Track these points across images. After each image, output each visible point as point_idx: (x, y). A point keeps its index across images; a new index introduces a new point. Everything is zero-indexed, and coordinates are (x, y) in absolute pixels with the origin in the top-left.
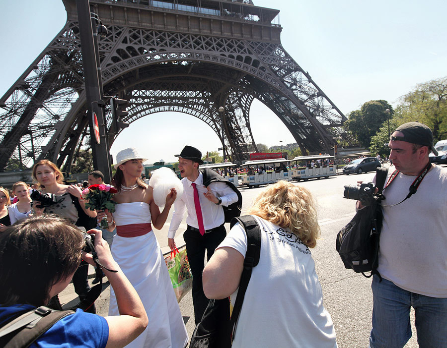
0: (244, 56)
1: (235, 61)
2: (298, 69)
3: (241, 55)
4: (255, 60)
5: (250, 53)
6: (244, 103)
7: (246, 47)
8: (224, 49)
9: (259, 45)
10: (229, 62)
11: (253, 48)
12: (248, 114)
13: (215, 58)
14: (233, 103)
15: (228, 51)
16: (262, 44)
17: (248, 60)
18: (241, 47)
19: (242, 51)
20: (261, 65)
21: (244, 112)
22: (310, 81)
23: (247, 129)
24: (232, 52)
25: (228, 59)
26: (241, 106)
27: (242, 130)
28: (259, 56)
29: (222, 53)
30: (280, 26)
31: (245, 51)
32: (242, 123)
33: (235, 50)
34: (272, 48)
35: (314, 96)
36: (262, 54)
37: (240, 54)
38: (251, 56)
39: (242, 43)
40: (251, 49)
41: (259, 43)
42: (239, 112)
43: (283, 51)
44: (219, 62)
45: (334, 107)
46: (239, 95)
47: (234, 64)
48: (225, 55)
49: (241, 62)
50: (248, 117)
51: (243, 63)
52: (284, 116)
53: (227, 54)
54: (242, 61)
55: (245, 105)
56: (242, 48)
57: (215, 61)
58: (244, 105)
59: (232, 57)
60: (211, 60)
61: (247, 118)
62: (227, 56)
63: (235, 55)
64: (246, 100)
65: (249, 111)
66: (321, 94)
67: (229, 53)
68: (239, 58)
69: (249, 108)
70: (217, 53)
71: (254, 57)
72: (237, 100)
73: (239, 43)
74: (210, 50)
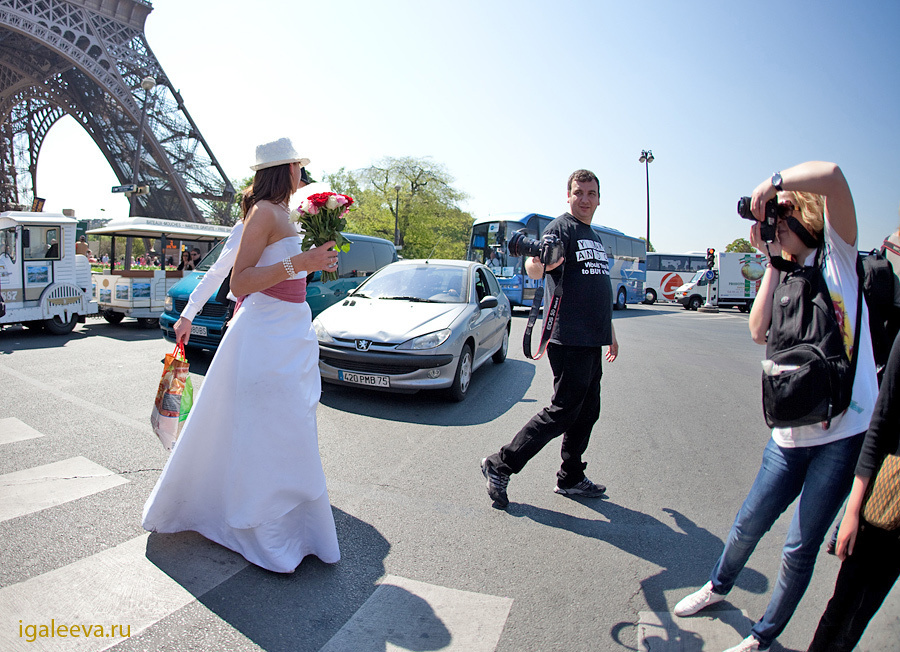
0: (78, 34)
1: (61, 39)
2: (163, 80)
3: (74, 32)
4: (94, 47)
5: (89, 32)
6: (36, 125)
7: (85, 21)
8: (48, 14)
9: (108, 23)
10: (50, 38)
11: (97, 25)
12: (39, 148)
13: (28, 25)
14: (15, 122)
15: (54, 19)
16: (112, 24)
17: (83, 43)
18: (76, 18)
19: (77, 25)
20: (103, 57)
21: (32, 141)
22: (181, 107)
23: (29, 175)
24: (59, 22)
25: (49, 32)
26: (29, 129)
27: (18, 177)
28: (104, 41)
29: (42, 20)
30: (150, 4)
31: (81, 26)
32: (22, 163)
33: (65, 20)
34: (127, 34)
35: (183, 134)
36: (109, 40)
37: (71, 29)
38: (89, 36)
39: (80, 12)
40: (92, 26)
41: (108, 20)
42: (21, 141)
43: (145, 44)
44: (32, 33)
45: (215, 163)
46: (32, 109)
47: (58, 45)
48: (46, 25)
49: (70, 43)
50: (38, 153)
51: (73, 47)
52: (118, 160)
53: (50, 23)
54: (72, 42)
55: (39, 129)
56: (77, 20)
57: (26, 31)
58: (36, 129)
59: (58, 31)
60: (19, 28)
61: (35, 155)
62: (50, 27)
63: (64, 29)
64: (42, 119)
65: (41, 142)
66: (195, 134)
67: (54, 24)
68: (69, 36)
69: (44, 137)
70: (33, 18)
71: (94, 41)
72: (24, 117)
73: (75, 11)
74: (23, 10)
